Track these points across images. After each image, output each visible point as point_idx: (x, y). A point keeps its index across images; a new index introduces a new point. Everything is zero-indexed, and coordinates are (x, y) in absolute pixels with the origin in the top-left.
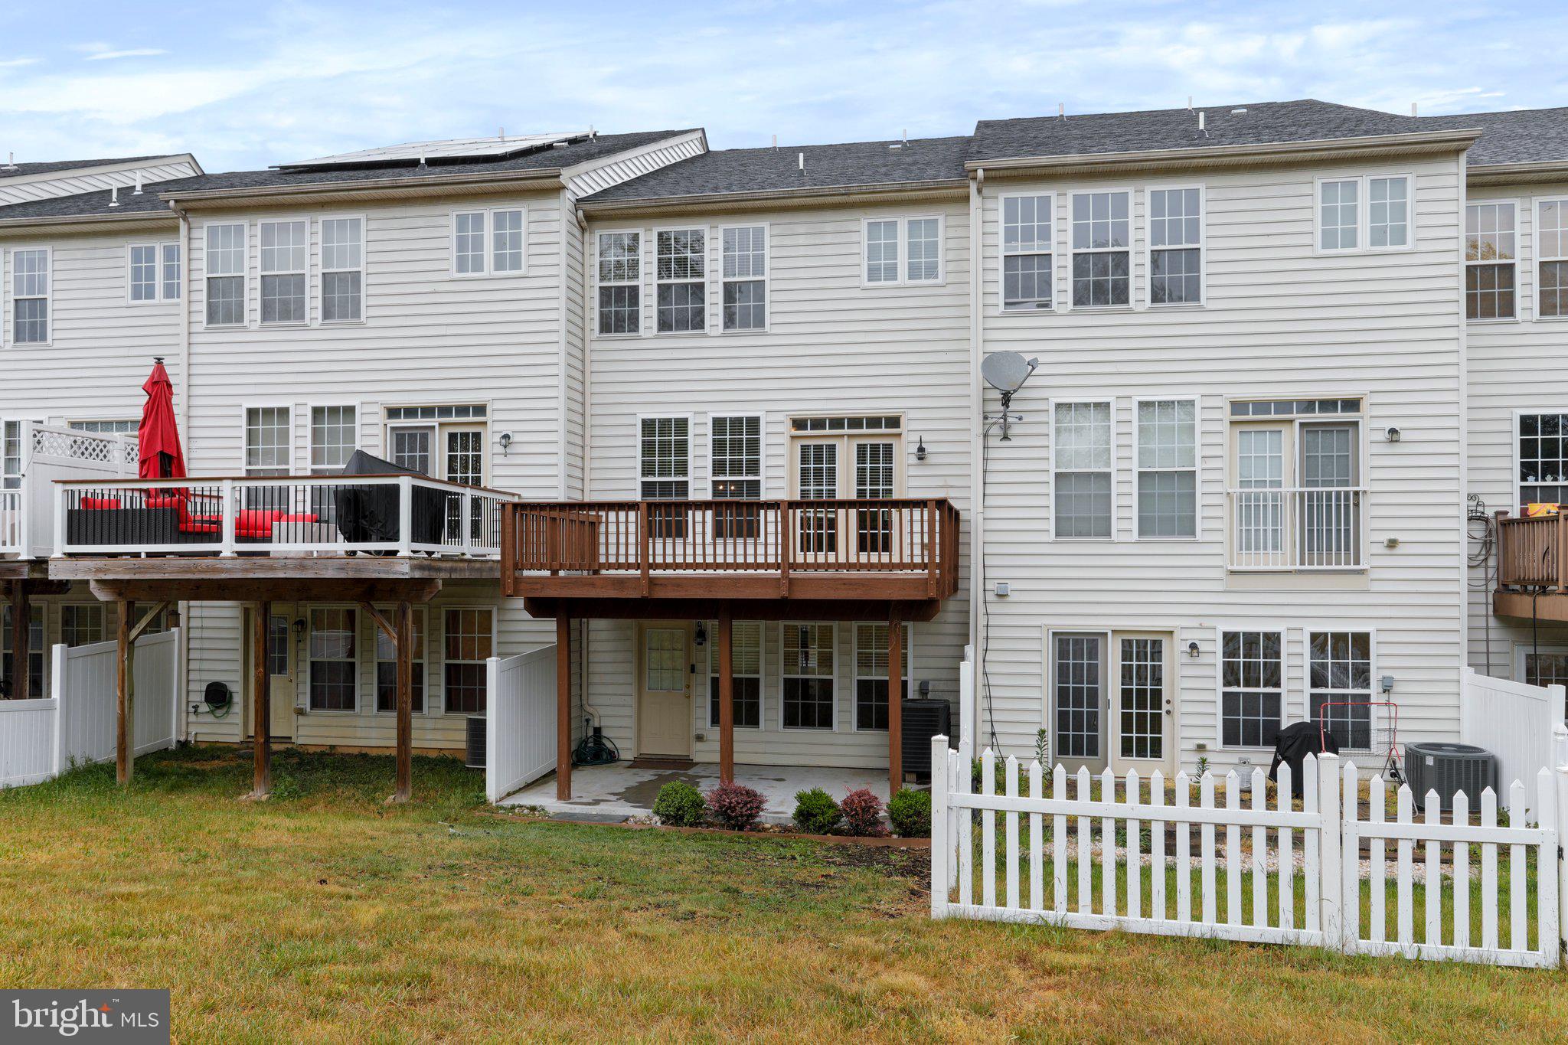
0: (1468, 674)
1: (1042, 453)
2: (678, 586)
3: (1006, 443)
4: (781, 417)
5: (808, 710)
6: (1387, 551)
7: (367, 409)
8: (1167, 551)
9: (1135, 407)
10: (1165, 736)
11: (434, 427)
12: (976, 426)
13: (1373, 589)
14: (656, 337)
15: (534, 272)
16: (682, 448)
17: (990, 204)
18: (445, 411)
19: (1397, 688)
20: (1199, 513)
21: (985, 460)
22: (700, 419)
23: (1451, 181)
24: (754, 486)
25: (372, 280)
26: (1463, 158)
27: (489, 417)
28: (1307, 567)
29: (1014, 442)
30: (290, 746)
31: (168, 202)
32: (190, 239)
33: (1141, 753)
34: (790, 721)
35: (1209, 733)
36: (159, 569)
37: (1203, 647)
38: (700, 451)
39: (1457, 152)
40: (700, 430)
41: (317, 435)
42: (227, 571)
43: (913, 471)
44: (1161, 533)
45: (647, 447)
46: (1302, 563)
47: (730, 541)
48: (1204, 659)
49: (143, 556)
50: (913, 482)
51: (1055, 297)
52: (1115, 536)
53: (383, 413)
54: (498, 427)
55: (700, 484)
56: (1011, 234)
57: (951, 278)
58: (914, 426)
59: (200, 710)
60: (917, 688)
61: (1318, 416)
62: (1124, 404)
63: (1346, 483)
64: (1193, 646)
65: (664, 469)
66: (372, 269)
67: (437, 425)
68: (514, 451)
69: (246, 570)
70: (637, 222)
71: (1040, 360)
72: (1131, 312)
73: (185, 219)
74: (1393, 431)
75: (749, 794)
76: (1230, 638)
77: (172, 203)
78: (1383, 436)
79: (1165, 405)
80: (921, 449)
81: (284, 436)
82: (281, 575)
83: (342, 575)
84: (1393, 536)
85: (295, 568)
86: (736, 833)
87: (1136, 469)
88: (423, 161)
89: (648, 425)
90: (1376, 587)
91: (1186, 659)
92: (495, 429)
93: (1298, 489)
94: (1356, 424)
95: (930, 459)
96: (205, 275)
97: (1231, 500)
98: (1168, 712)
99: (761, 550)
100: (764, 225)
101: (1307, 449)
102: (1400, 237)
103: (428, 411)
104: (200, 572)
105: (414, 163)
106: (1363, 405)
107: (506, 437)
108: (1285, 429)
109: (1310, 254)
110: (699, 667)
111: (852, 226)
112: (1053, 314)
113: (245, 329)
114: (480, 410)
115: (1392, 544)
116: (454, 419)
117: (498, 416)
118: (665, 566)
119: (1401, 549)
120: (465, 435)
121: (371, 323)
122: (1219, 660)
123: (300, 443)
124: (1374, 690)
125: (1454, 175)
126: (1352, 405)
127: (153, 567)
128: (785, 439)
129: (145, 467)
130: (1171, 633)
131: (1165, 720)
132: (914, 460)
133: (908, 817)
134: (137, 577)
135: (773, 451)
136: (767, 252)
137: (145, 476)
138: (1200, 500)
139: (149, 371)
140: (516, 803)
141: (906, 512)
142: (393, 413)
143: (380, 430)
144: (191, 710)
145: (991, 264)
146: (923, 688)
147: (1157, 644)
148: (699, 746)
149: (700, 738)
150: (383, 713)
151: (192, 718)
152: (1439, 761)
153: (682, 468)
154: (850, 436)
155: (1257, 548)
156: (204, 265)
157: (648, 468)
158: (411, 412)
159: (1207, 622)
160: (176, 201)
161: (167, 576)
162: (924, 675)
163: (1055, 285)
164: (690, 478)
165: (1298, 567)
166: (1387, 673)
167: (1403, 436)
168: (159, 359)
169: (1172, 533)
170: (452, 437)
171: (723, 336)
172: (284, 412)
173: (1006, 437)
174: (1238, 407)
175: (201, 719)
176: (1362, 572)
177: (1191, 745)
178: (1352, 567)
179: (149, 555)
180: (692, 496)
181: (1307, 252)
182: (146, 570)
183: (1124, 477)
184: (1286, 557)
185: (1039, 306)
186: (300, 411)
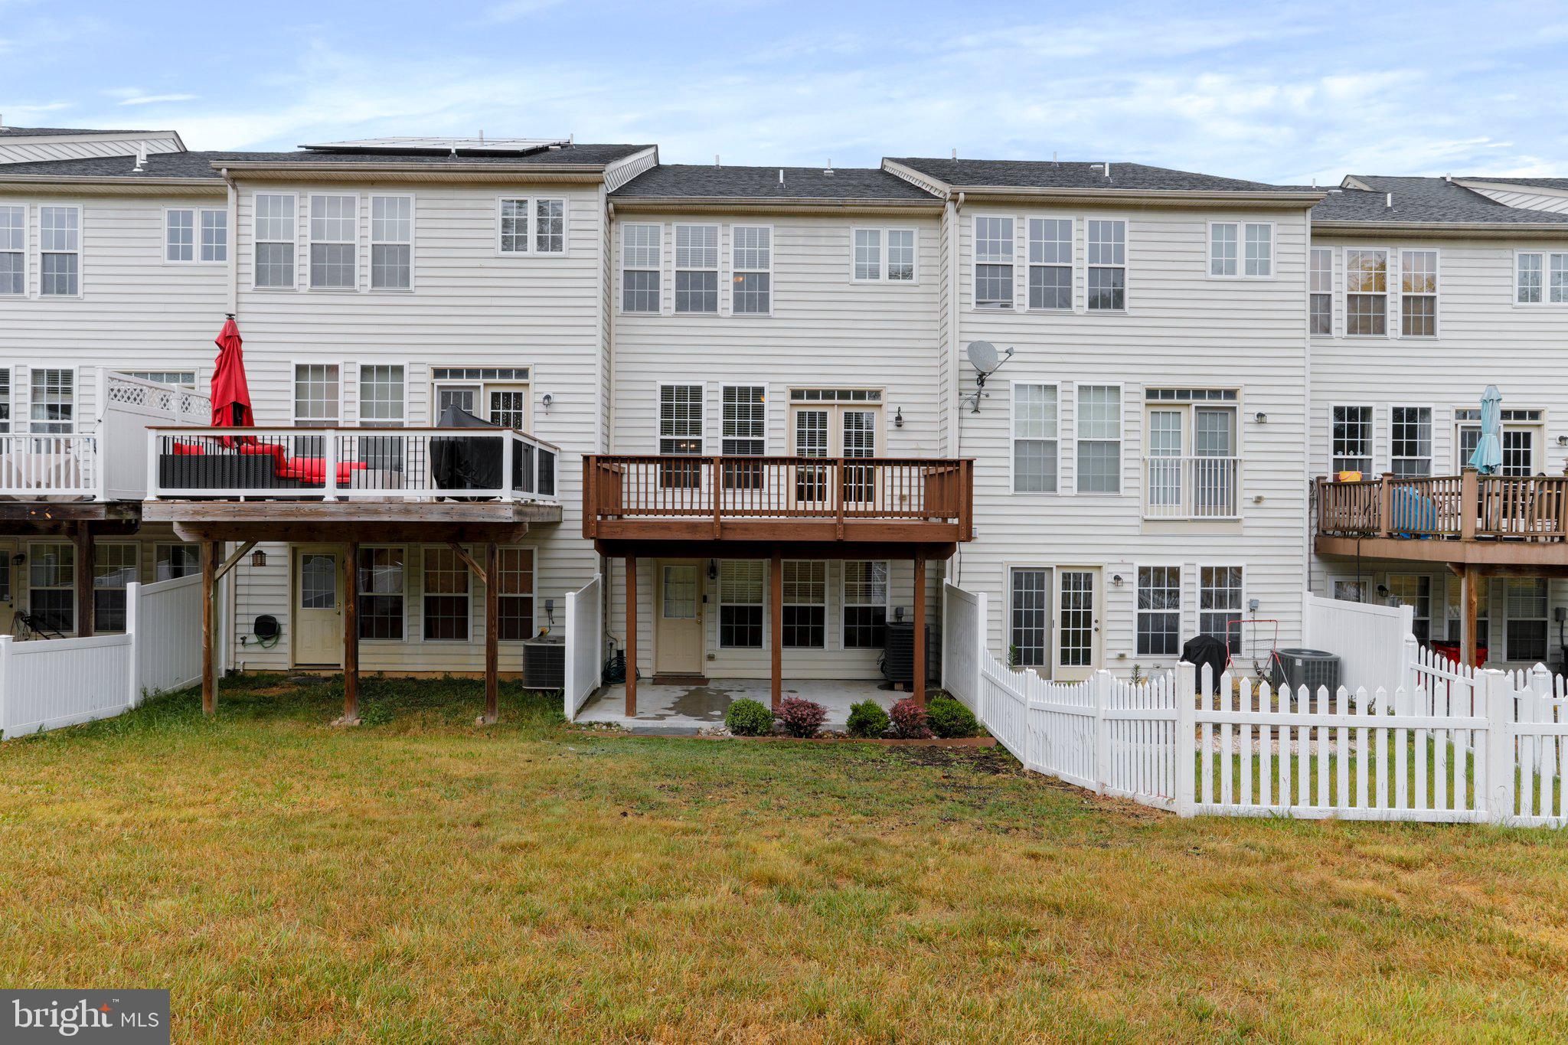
0: (1309, 597)
1: (1003, 424)
2: (746, 529)
3: (976, 415)
4: (782, 388)
5: (803, 632)
6: (1254, 505)
7: (415, 369)
8: (1100, 504)
9: (1076, 390)
10: (1094, 648)
11: (479, 387)
12: (953, 401)
13: (1245, 534)
14: (674, 316)
15: (574, 254)
16: (697, 411)
17: (965, 222)
18: (489, 373)
19: (1261, 608)
20: (1123, 474)
21: (961, 428)
22: (712, 387)
23: (1301, 230)
24: (759, 446)
25: (420, 253)
26: (1309, 213)
27: (531, 379)
28: (1200, 517)
29: (983, 414)
30: (338, 672)
31: (220, 169)
32: (238, 206)
33: (1076, 662)
34: (789, 641)
35: (1127, 645)
36: (261, 512)
37: (1125, 578)
38: (712, 415)
39: (1305, 209)
40: (713, 397)
41: (365, 391)
42: (332, 514)
43: (891, 436)
44: (1094, 490)
45: (666, 411)
46: (1196, 514)
47: (739, 491)
48: (1126, 588)
49: (242, 499)
50: (891, 445)
51: (1015, 300)
52: (1060, 492)
53: (431, 373)
54: (539, 389)
55: (712, 442)
56: (981, 248)
57: (923, 280)
58: (892, 398)
59: (248, 641)
60: (893, 613)
61: (1207, 402)
62: (1067, 387)
63: (1225, 453)
64: (1117, 578)
65: (681, 428)
66: (420, 243)
67: (482, 385)
68: (557, 410)
69: (351, 514)
70: (657, 217)
71: (1015, 349)
72: (1073, 315)
73: (234, 187)
74: (1260, 415)
75: (814, 706)
76: (1144, 572)
77: (224, 172)
78: (1253, 419)
79: (1099, 389)
80: (899, 418)
81: (334, 391)
83: (447, 519)
84: (1259, 494)
85: (400, 512)
86: (804, 740)
87: (1076, 439)
88: (453, 151)
89: (666, 391)
90: (1246, 532)
91: (1111, 588)
92: (537, 390)
93: (1193, 457)
94: (1234, 409)
95: (905, 426)
96: (254, 240)
97: (1146, 465)
98: (1096, 630)
99: (765, 499)
100: (770, 226)
101: (1200, 424)
102: (1265, 269)
103: (473, 373)
104: (302, 515)
105: (444, 153)
106: (1239, 395)
107: (548, 397)
108: (1183, 411)
109: (1203, 278)
110: (710, 597)
111: (843, 232)
112: (1014, 313)
113: (294, 292)
114: (523, 373)
115: (1259, 500)
116: (497, 380)
117: (539, 379)
118: (735, 513)
119: (1265, 504)
120: (507, 395)
121: (419, 292)
122: (1135, 588)
123: (349, 397)
124: (1244, 610)
125: (1301, 225)
126: (1231, 394)
127: (254, 510)
128: (785, 407)
129: (219, 416)
130: (1100, 567)
131: (1094, 635)
132: (892, 426)
133: (947, 721)
134: (237, 519)
135: (774, 416)
136: (772, 250)
137: (219, 424)
138: (1123, 464)
139: (221, 327)
140: (593, 720)
141: (888, 469)
142: (439, 373)
143: (427, 388)
144: (241, 641)
145: (965, 270)
146: (899, 613)
147: (1088, 576)
148: (710, 664)
149: (711, 658)
150: (430, 642)
151: (241, 649)
152: (1306, 663)
153: (697, 428)
154: (839, 405)
155: (1165, 502)
156: (253, 231)
157: (666, 428)
158: (456, 373)
159: (1127, 560)
160: (228, 170)
161: (268, 519)
162: (900, 602)
163: (1016, 291)
164: (703, 437)
165: (1193, 517)
166: (1253, 597)
167: (1269, 419)
168: (230, 315)
169: (1102, 490)
170: (495, 396)
171: (733, 318)
172: (333, 369)
173: (976, 411)
174: (1151, 393)
175: (249, 649)
176: (1238, 521)
177: (1114, 655)
178: (1232, 517)
179: (248, 499)
180: (705, 453)
181: (1201, 276)
182: (247, 513)
183: (1067, 445)
184: (1184, 509)
185: (1002, 306)
186: (349, 368)
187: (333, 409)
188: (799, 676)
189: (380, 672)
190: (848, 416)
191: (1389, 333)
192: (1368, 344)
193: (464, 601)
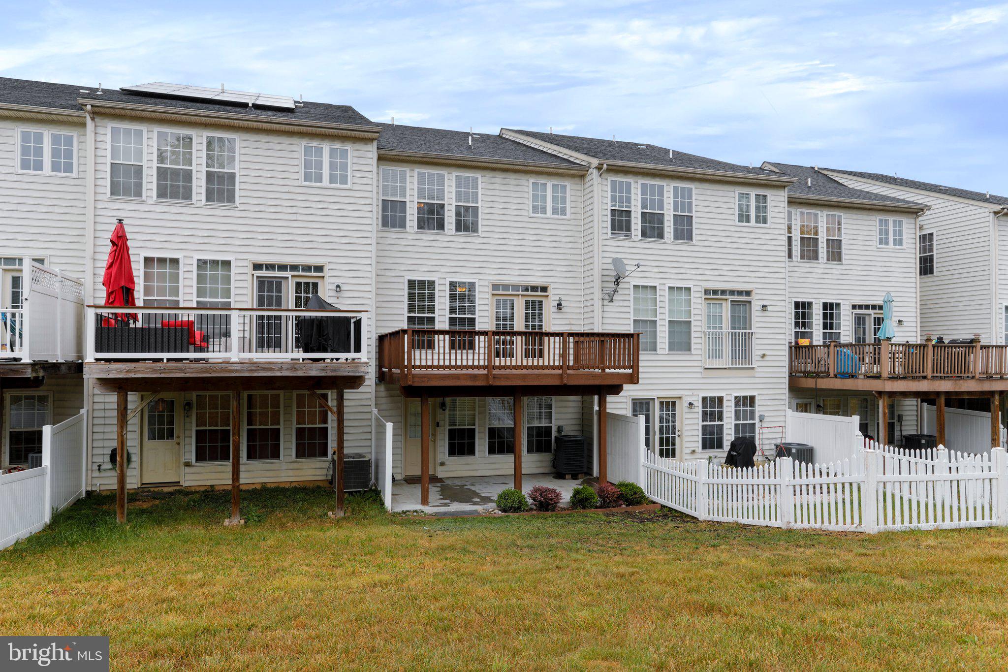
0: (790, 412)
1: (627, 310)
2: (507, 378)
3: (611, 304)
4: (486, 283)
5: (501, 444)
6: (761, 359)
7: (239, 263)
8: (680, 357)
9: (667, 289)
10: (677, 447)
11: (288, 278)
12: (598, 295)
13: (756, 376)
14: (416, 233)
15: (356, 187)
16: (432, 297)
17: (604, 182)
18: (294, 268)
19: (766, 419)
20: (693, 341)
21: (603, 311)
22: (442, 281)
23: (783, 199)
24: (472, 321)
25: (244, 179)
26: (786, 189)
27: (326, 273)
28: (734, 366)
29: (615, 303)
30: (177, 488)
31: (86, 105)
32: (95, 133)
33: (667, 456)
34: (492, 451)
35: (696, 445)
36: (181, 370)
37: (695, 404)
38: (442, 300)
39: (784, 187)
40: (442, 288)
41: (201, 278)
42: (237, 371)
43: (555, 316)
44: (677, 350)
45: (411, 297)
46: (732, 365)
47: (459, 352)
48: (696, 410)
49: (165, 361)
50: (555, 322)
51: (633, 232)
52: (659, 351)
53: (251, 267)
54: (331, 280)
55: (442, 319)
56: (613, 199)
57: (573, 216)
58: (555, 292)
59: (102, 468)
60: (556, 430)
61: (737, 298)
62: (662, 287)
63: (745, 328)
64: (691, 404)
65: (421, 309)
66: (243, 172)
67: (290, 276)
68: (345, 295)
69: (252, 371)
70: (405, 165)
71: (641, 264)
72: (664, 243)
73: (93, 119)
74: (764, 306)
76: (704, 399)
77: (89, 107)
78: (760, 308)
79: (680, 289)
80: (559, 305)
81: (175, 278)
82: (278, 374)
84: (764, 352)
85: (289, 369)
87: (667, 319)
88: (250, 105)
89: (411, 284)
90: (757, 375)
91: (687, 410)
92: (330, 281)
93: (730, 331)
94: (750, 302)
95: (563, 310)
96: (109, 161)
97: (705, 335)
98: (679, 436)
99: (476, 357)
100: (478, 175)
101: (733, 311)
102: (765, 220)
103: (283, 268)
104: (215, 372)
105: (244, 106)
106: (753, 294)
107: (338, 286)
108: (724, 303)
109: (734, 224)
110: (441, 423)
111: (524, 183)
112: (632, 241)
113: (143, 202)
114: (319, 269)
115: (764, 356)
116: (301, 273)
117: (332, 273)
119: (767, 358)
120: (307, 284)
121: (242, 207)
122: (700, 410)
123: (188, 283)
124: (757, 421)
125: (783, 196)
126: (748, 293)
127: (176, 368)
128: (489, 296)
129: (113, 296)
130: (680, 398)
131: (677, 440)
132: (555, 309)
134: (163, 375)
135: (482, 302)
136: (480, 192)
137: (112, 303)
138: (693, 335)
140: (405, 509)
141: (552, 338)
142: (257, 267)
143: (249, 278)
144: (96, 467)
145: (605, 213)
146: (560, 429)
147: (674, 404)
148: (440, 468)
149: (442, 464)
150: (251, 462)
151: (96, 474)
152: (798, 450)
153: (432, 309)
154: (522, 295)
155: (716, 358)
156: (108, 153)
157: (411, 309)
158: (270, 267)
159: (695, 392)
160: (92, 106)
161: (188, 375)
162: (560, 423)
163: (633, 227)
164: (436, 315)
165: (731, 366)
166: (762, 413)
167: (769, 308)
168: (120, 220)
169: (681, 350)
170: (298, 285)
171: (455, 235)
172: (175, 262)
173: (611, 301)
174: (707, 292)
175: (103, 474)
176: (753, 368)
177: (689, 451)
178: (750, 366)
179: (168, 360)
180: (438, 327)
182: (171, 370)
183: (663, 323)
184: (725, 361)
185: (625, 236)
186: (188, 261)
187: (175, 291)
188: (498, 474)
189: (212, 486)
190: (527, 302)
191: (821, 260)
192: (809, 265)
193: (278, 431)
